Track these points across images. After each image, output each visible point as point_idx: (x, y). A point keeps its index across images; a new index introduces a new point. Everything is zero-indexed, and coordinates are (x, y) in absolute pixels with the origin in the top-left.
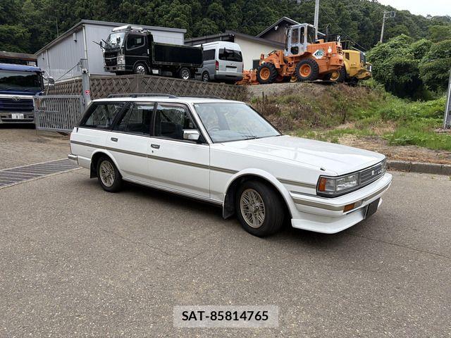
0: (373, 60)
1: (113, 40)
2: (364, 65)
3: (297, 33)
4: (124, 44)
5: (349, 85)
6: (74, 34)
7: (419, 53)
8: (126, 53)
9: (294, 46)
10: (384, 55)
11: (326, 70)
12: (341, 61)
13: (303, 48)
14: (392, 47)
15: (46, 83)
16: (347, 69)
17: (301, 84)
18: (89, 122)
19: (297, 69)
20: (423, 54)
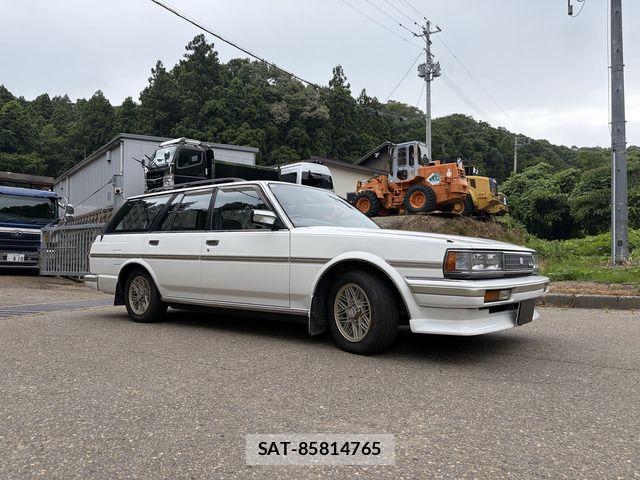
0: (508, 194)
1: (160, 156)
2: (497, 195)
3: (404, 154)
4: (174, 161)
5: (478, 219)
6: (108, 153)
7: (566, 186)
8: (175, 171)
9: (401, 169)
10: (521, 187)
11: (446, 199)
12: (464, 187)
13: (413, 171)
14: (530, 178)
15: (62, 213)
16: (474, 200)
17: (413, 217)
18: (119, 227)
19: (407, 199)
20: (572, 187)
